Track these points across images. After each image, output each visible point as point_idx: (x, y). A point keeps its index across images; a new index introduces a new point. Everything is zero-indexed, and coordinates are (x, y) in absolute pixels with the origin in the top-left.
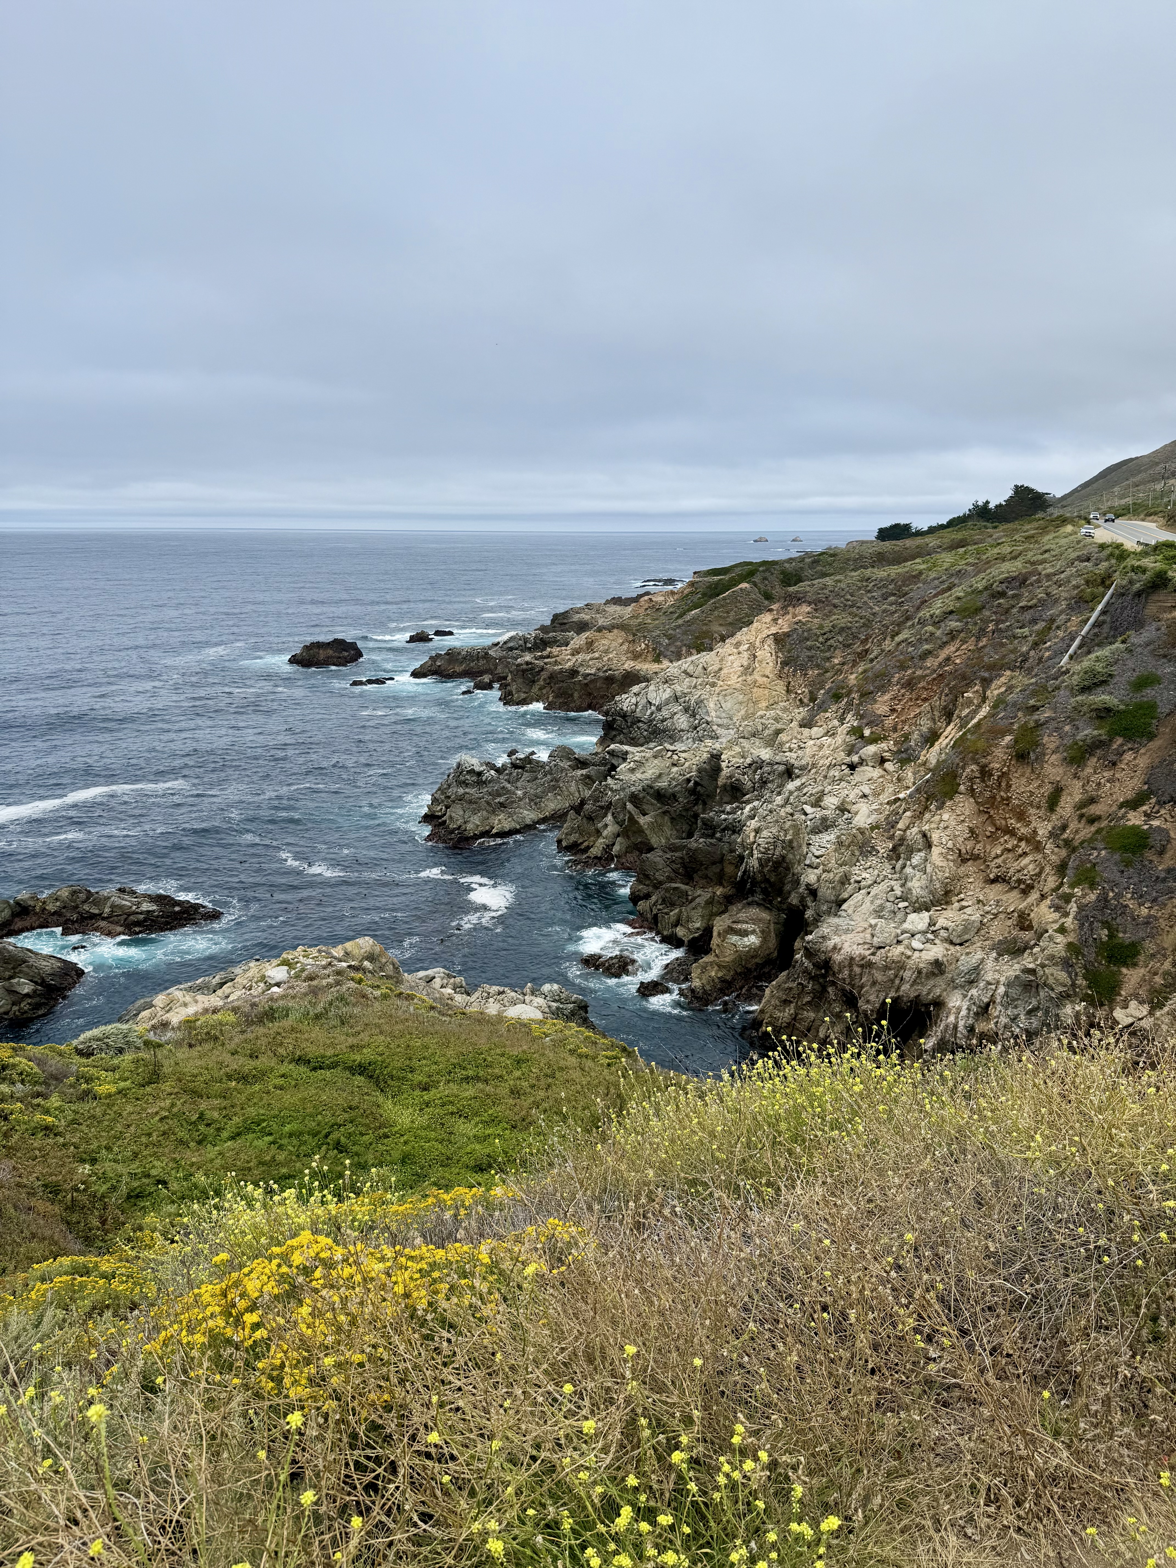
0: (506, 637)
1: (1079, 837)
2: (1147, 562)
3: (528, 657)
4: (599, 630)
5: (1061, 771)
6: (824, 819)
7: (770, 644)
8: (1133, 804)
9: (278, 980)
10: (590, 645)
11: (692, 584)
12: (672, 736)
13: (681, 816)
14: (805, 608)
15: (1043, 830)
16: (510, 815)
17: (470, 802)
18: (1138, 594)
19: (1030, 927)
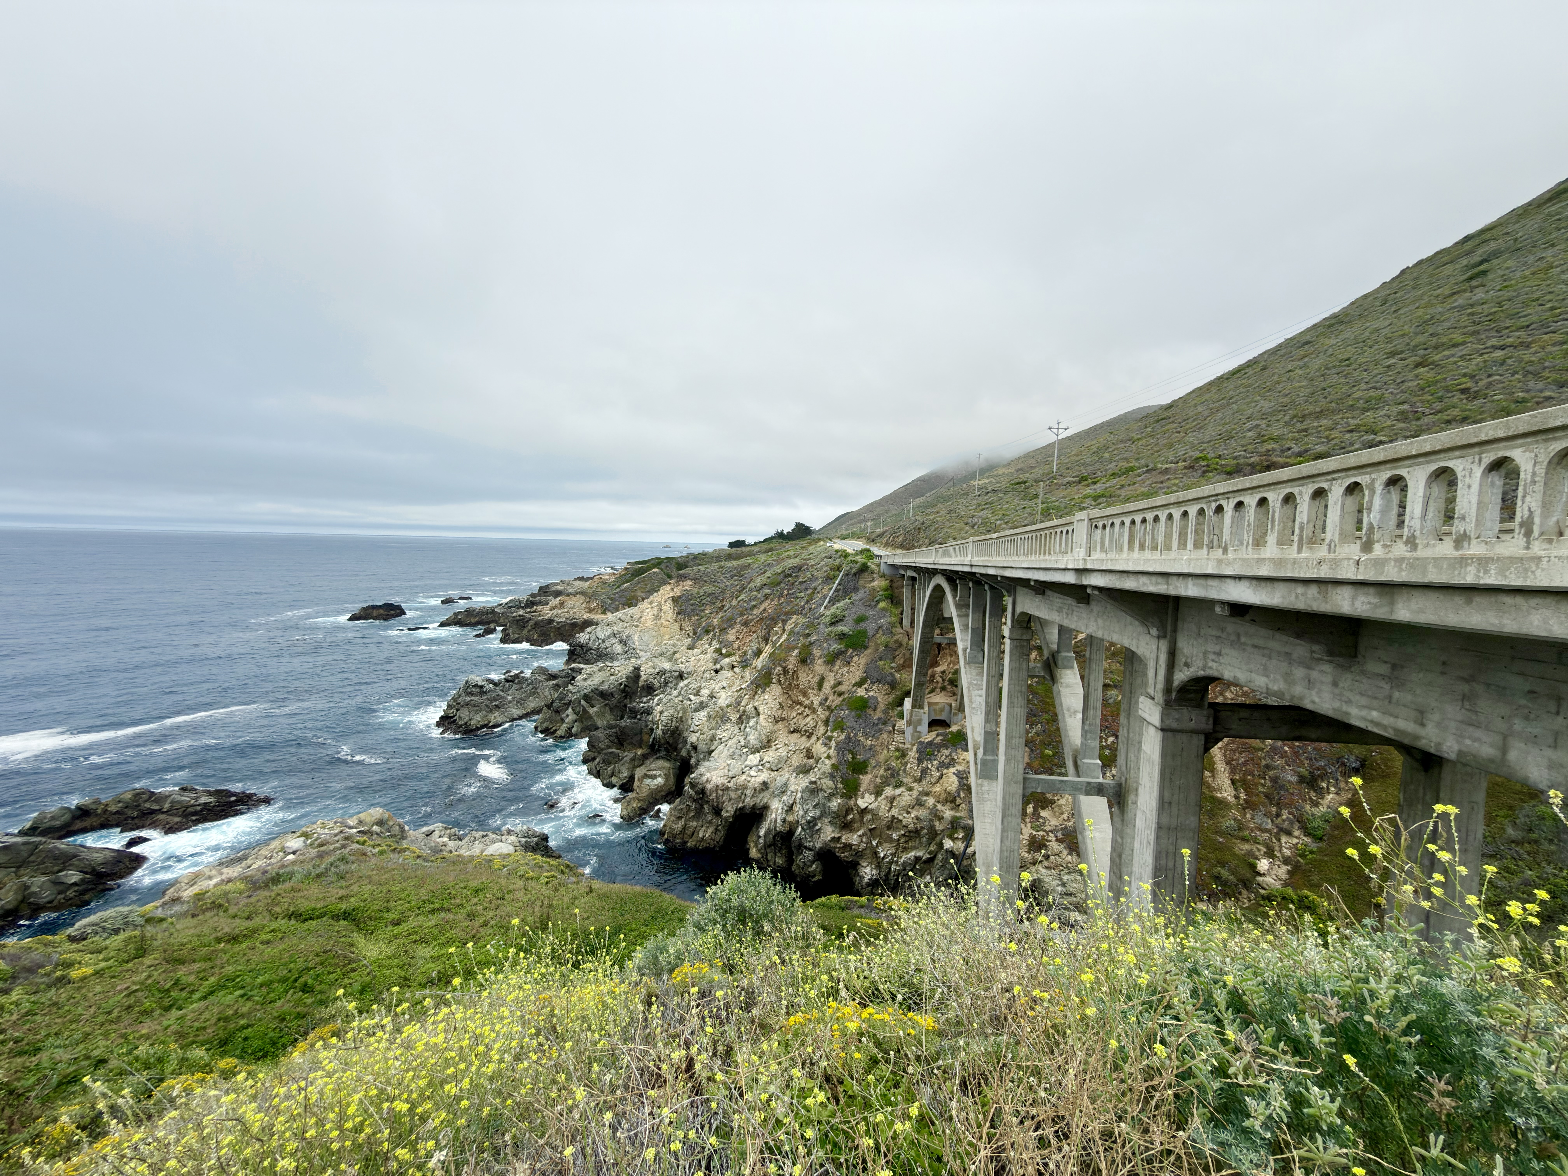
0: (507, 600)
1: (835, 704)
2: (858, 558)
3: (521, 612)
4: (568, 595)
5: (823, 668)
6: (701, 703)
7: (670, 603)
8: (859, 684)
9: (294, 849)
10: (562, 604)
11: (626, 569)
12: (612, 657)
13: (616, 706)
14: (689, 583)
15: (816, 701)
16: (503, 713)
17: (474, 706)
18: (855, 574)
19: (812, 757)
